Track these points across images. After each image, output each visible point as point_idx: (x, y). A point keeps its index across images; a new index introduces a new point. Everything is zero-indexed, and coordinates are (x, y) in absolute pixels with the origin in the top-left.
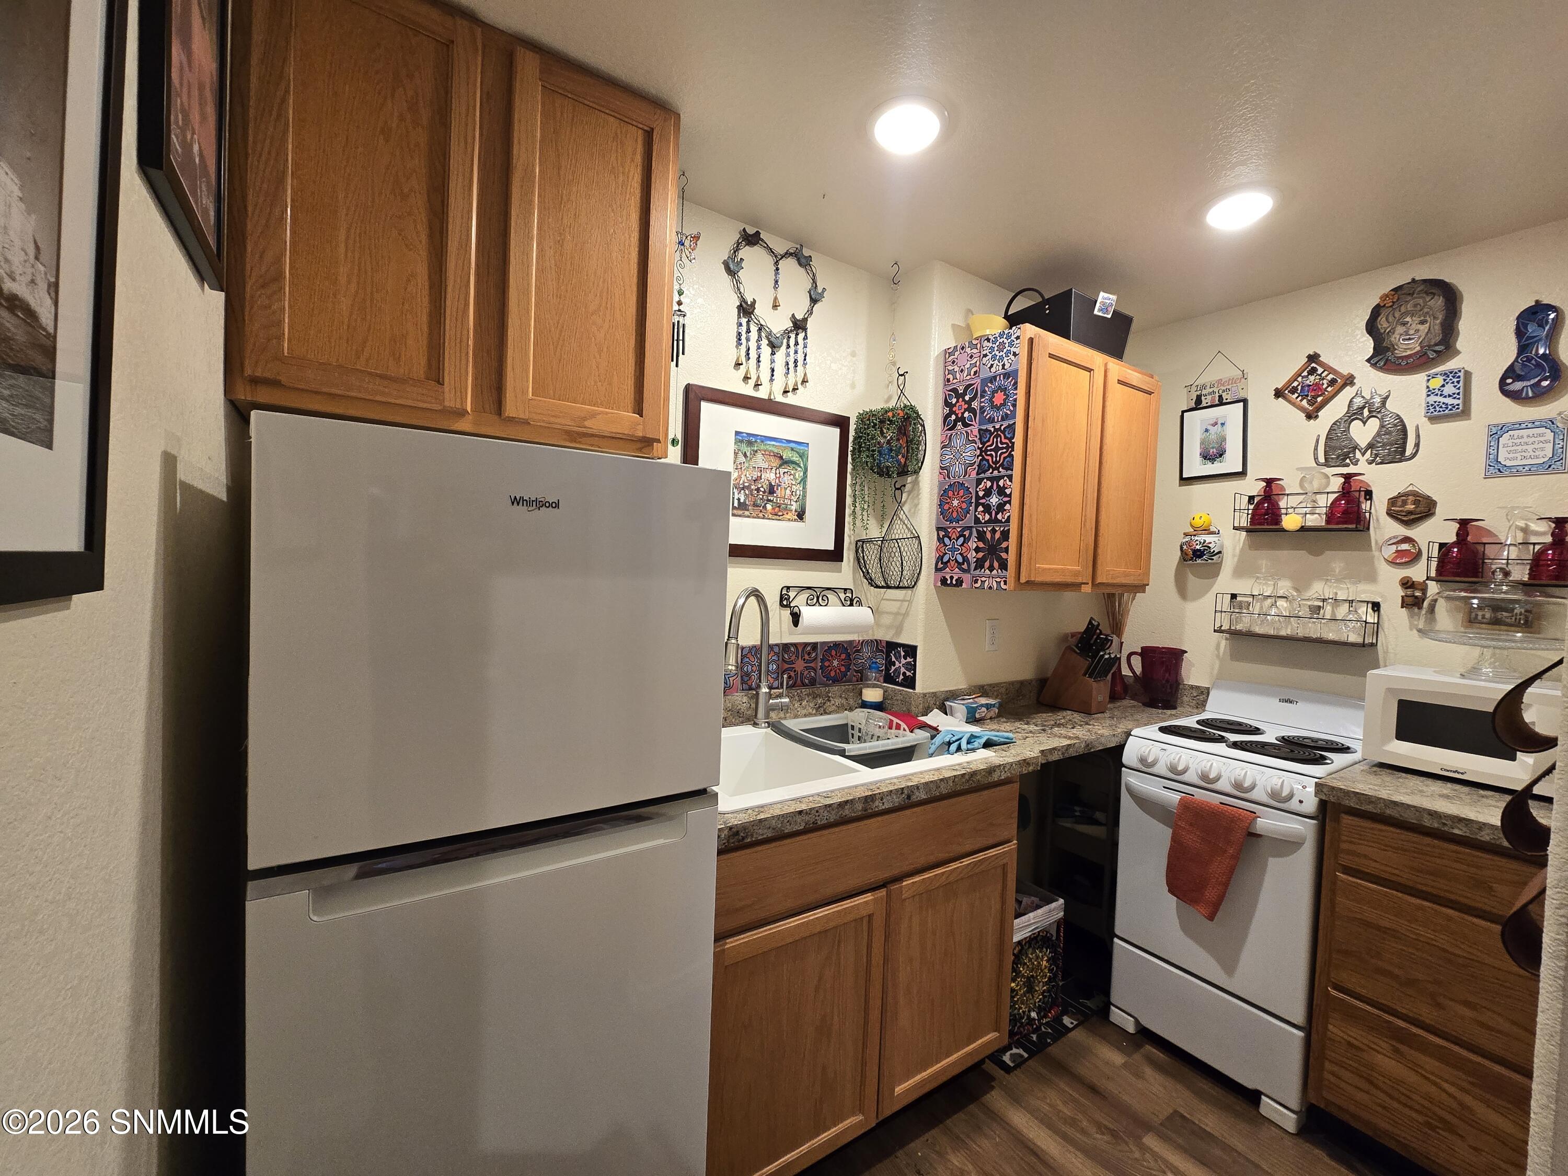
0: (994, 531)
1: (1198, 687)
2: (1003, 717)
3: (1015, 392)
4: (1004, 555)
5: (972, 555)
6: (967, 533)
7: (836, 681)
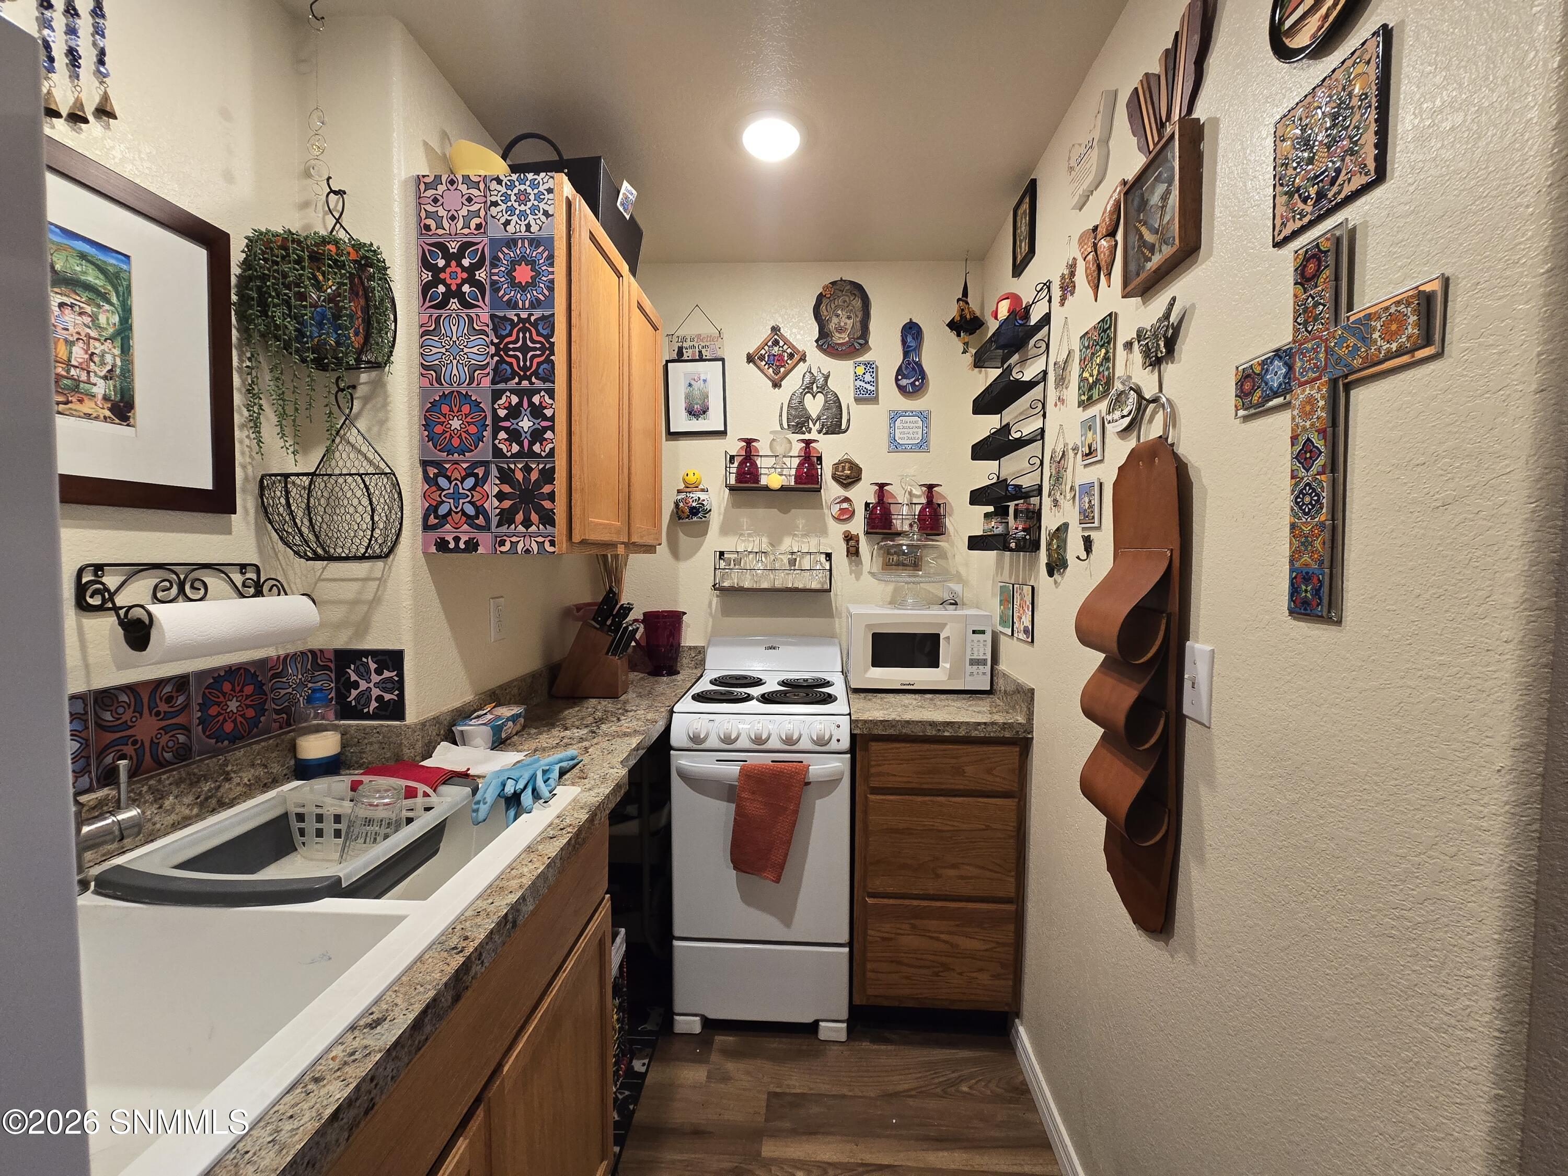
0: (527, 469)
1: (695, 648)
2: (531, 727)
3: (550, 269)
4: (547, 504)
5: (492, 505)
6: (480, 471)
7: (236, 738)
